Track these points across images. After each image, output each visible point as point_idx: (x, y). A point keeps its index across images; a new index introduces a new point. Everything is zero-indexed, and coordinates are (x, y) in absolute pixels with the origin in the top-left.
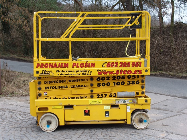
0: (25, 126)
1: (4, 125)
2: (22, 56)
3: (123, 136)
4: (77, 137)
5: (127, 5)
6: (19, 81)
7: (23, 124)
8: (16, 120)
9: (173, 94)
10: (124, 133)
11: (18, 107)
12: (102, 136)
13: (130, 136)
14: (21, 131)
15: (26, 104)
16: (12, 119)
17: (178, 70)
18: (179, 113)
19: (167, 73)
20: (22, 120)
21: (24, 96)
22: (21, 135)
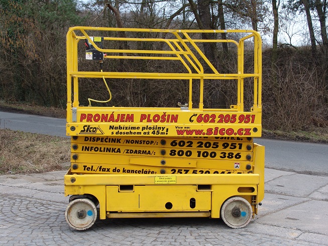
0: (56, 222)
1: (19, 223)
2: (13, 102)
3: (228, 237)
4: (151, 240)
5: (201, 14)
6: (19, 147)
7: (52, 220)
8: (37, 214)
9: (287, 168)
10: (228, 233)
11: (34, 192)
12: (192, 237)
13: (241, 237)
14: (52, 232)
15: (47, 186)
16: (30, 212)
17: (290, 126)
18: (306, 199)
19: (271, 132)
20: (48, 213)
21: (37, 172)
22: (55, 239)
